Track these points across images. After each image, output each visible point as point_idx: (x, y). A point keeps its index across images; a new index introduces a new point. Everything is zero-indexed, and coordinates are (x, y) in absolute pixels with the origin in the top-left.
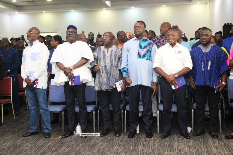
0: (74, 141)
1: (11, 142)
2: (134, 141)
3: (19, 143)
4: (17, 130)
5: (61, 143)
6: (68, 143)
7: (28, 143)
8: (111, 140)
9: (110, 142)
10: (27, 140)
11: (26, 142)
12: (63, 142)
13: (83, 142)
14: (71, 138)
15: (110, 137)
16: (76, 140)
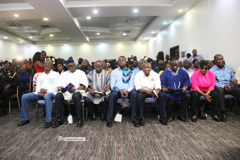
0: (66, 129)
1: (10, 130)
2: (121, 129)
3: (17, 131)
4: (18, 119)
5: (54, 131)
6: (61, 131)
7: (24, 131)
8: (100, 129)
9: (99, 131)
10: (25, 128)
11: (23, 130)
12: (56, 130)
13: (75, 130)
14: (64, 127)
15: (98, 126)
16: (68, 129)
